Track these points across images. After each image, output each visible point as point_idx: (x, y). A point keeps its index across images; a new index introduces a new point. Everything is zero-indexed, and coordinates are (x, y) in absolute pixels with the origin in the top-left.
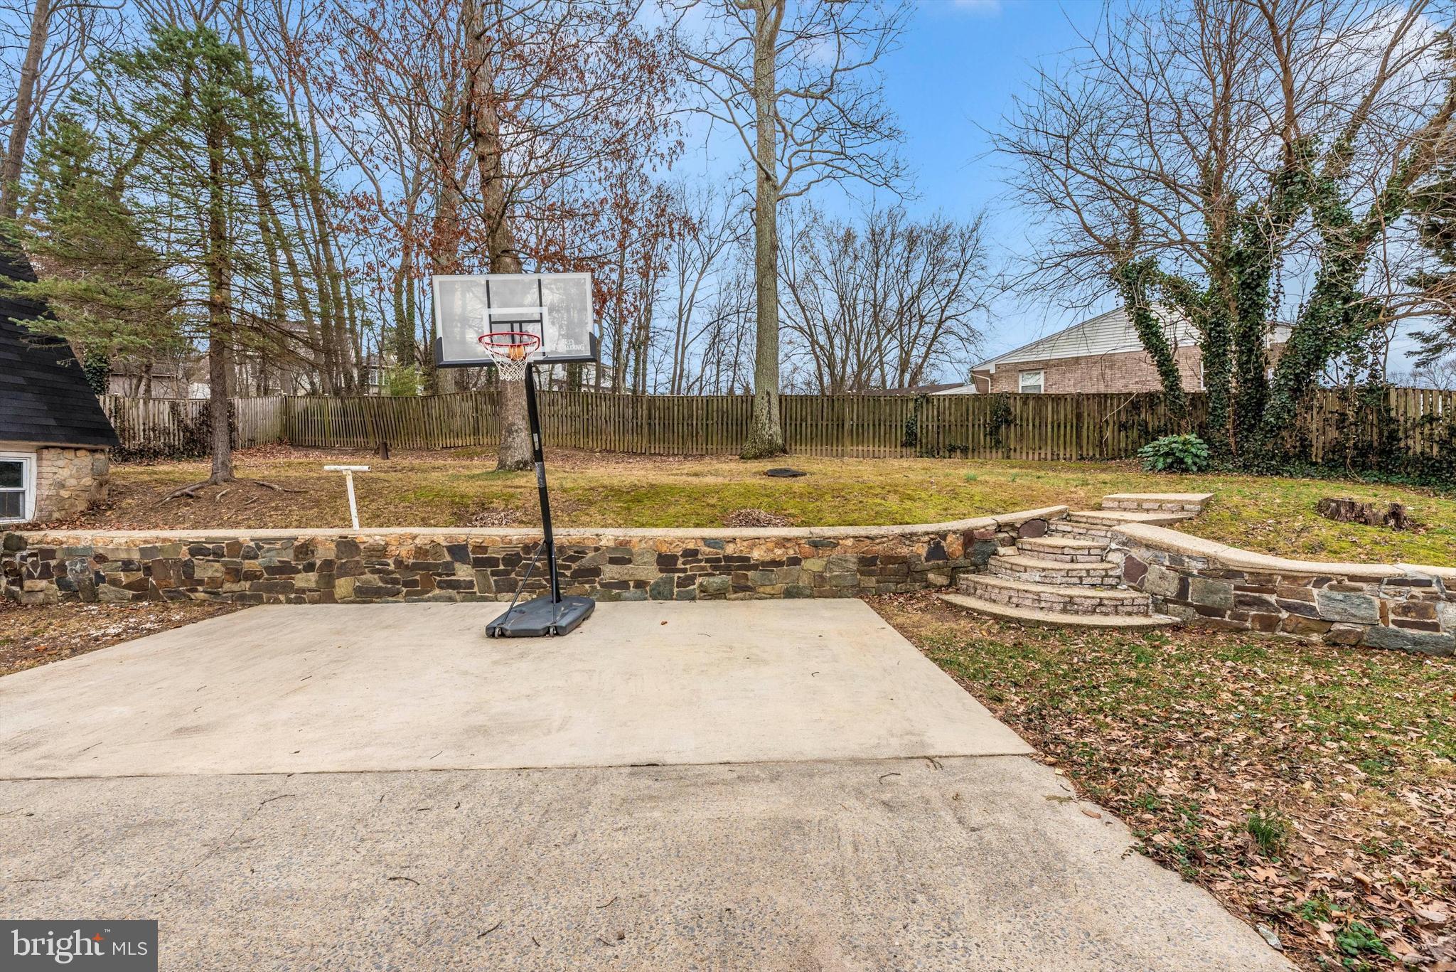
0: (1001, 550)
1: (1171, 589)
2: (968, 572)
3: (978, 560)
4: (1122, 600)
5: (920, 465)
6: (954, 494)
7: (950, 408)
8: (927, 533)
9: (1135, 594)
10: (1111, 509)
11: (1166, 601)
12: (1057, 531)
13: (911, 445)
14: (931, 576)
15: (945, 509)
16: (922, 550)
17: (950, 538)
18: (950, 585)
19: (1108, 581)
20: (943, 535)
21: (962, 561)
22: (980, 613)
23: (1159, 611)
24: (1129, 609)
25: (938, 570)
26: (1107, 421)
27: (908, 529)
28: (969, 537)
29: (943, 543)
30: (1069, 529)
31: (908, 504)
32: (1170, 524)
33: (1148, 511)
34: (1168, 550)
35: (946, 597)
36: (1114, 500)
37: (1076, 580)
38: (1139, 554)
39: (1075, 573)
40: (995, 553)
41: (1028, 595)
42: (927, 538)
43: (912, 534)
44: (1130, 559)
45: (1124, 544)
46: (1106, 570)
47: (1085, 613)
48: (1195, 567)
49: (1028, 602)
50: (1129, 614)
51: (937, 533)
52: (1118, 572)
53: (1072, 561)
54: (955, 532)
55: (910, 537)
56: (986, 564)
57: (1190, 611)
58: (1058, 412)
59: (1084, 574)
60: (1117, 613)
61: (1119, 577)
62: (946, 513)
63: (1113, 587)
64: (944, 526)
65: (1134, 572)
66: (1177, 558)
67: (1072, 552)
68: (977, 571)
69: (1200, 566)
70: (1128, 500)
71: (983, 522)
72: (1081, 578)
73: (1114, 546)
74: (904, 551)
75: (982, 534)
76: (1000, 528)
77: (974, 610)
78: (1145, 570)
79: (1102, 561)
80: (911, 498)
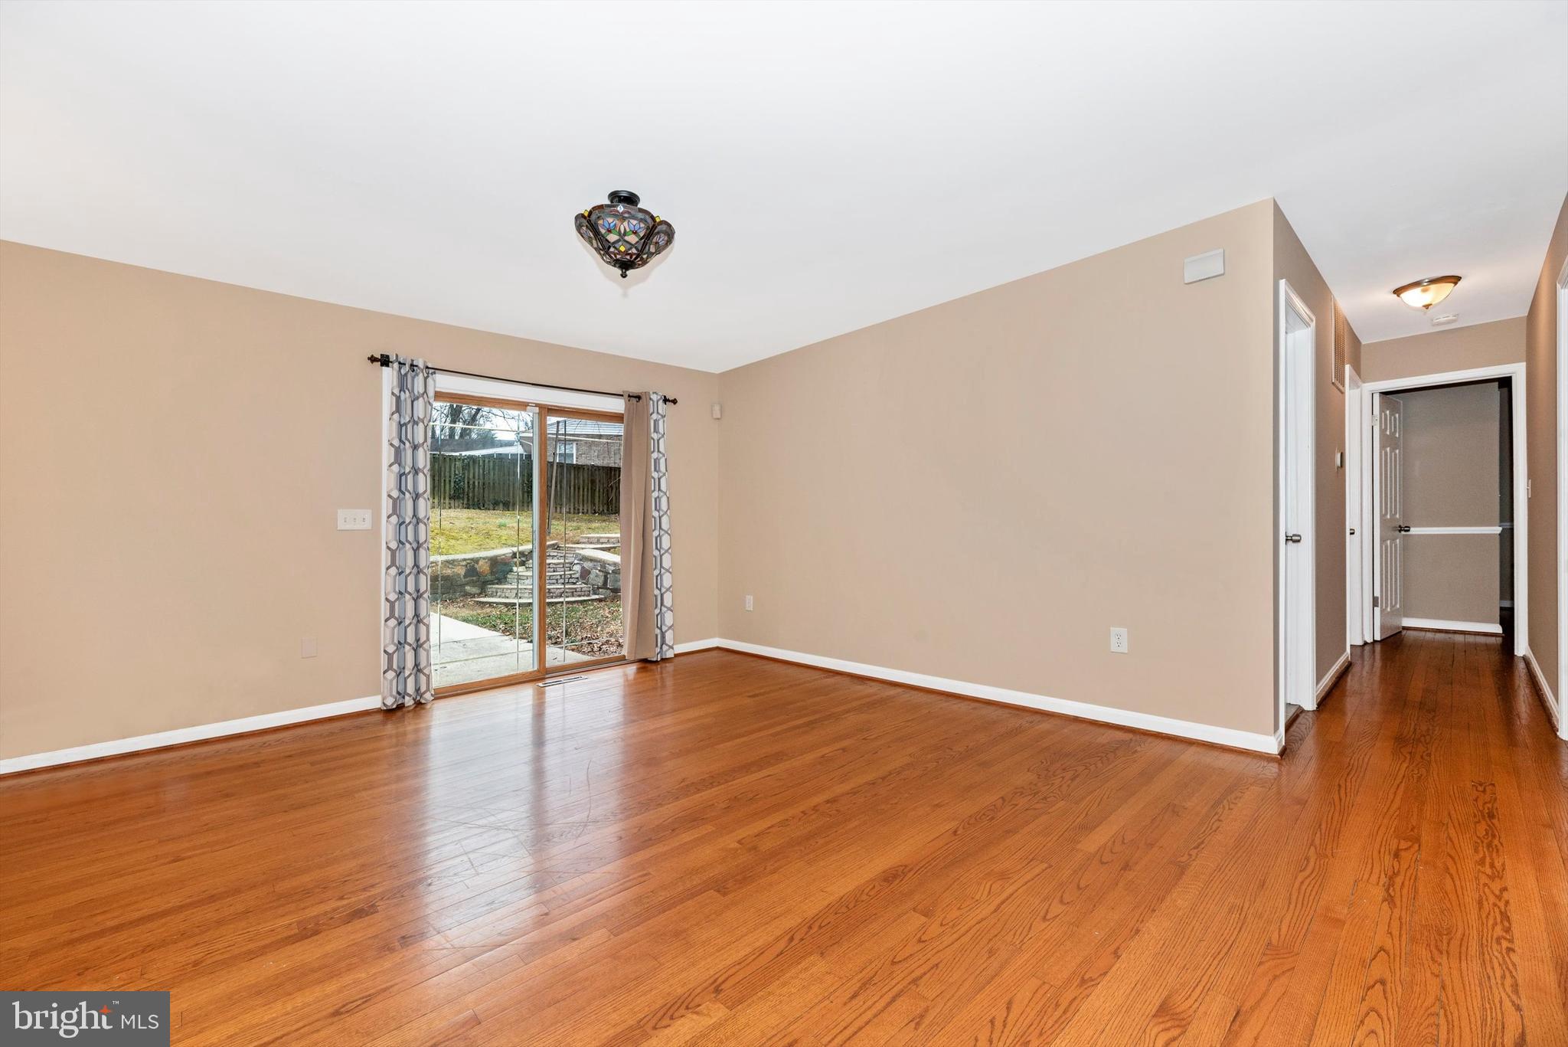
0: (515, 569)
1: (600, 581)
2: (493, 584)
3: (499, 575)
4: (576, 589)
5: (465, 515)
6: (488, 535)
7: (494, 469)
8: (465, 560)
9: (584, 585)
10: (584, 543)
11: (598, 588)
12: (549, 556)
13: (459, 498)
14: (468, 588)
15: (480, 545)
16: (462, 571)
17: (480, 563)
18: (481, 593)
19: (572, 580)
20: (476, 561)
21: (489, 577)
22: (497, 603)
23: (595, 594)
24: (579, 593)
25: (473, 583)
26: (611, 486)
27: (450, 557)
28: (494, 561)
29: (476, 566)
30: (555, 554)
31: (453, 542)
32: (608, 550)
33: (602, 543)
34: (599, 562)
35: (477, 599)
36: (586, 537)
37: (554, 581)
38: (587, 565)
39: (554, 577)
40: (511, 571)
41: (526, 591)
42: (464, 563)
43: (454, 561)
44: (583, 568)
45: (581, 560)
46: (571, 575)
47: (556, 597)
48: (611, 569)
49: (526, 595)
50: (580, 596)
51: (472, 559)
52: (577, 575)
53: (554, 571)
54: (484, 558)
55: (452, 563)
56: (506, 578)
57: (609, 591)
58: (578, 478)
59: (559, 577)
60: (573, 596)
61: (578, 578)
62: (481, 547)
63: (574, 584)
64: (477, 555)
65: (585, 574)
66: (603, 564)
67: (554, 566)
68: (500, 582)
69: (613, 568)
70: (593, 538)
71: (505, 551)
72: (557, 580)
73: (576, 562)
74: (449, 572)
75: (502, 559)
76: (514, 555)
77: (494, 603)
78: (590, 573)
79: (570, 570)
80: (454, 538)
